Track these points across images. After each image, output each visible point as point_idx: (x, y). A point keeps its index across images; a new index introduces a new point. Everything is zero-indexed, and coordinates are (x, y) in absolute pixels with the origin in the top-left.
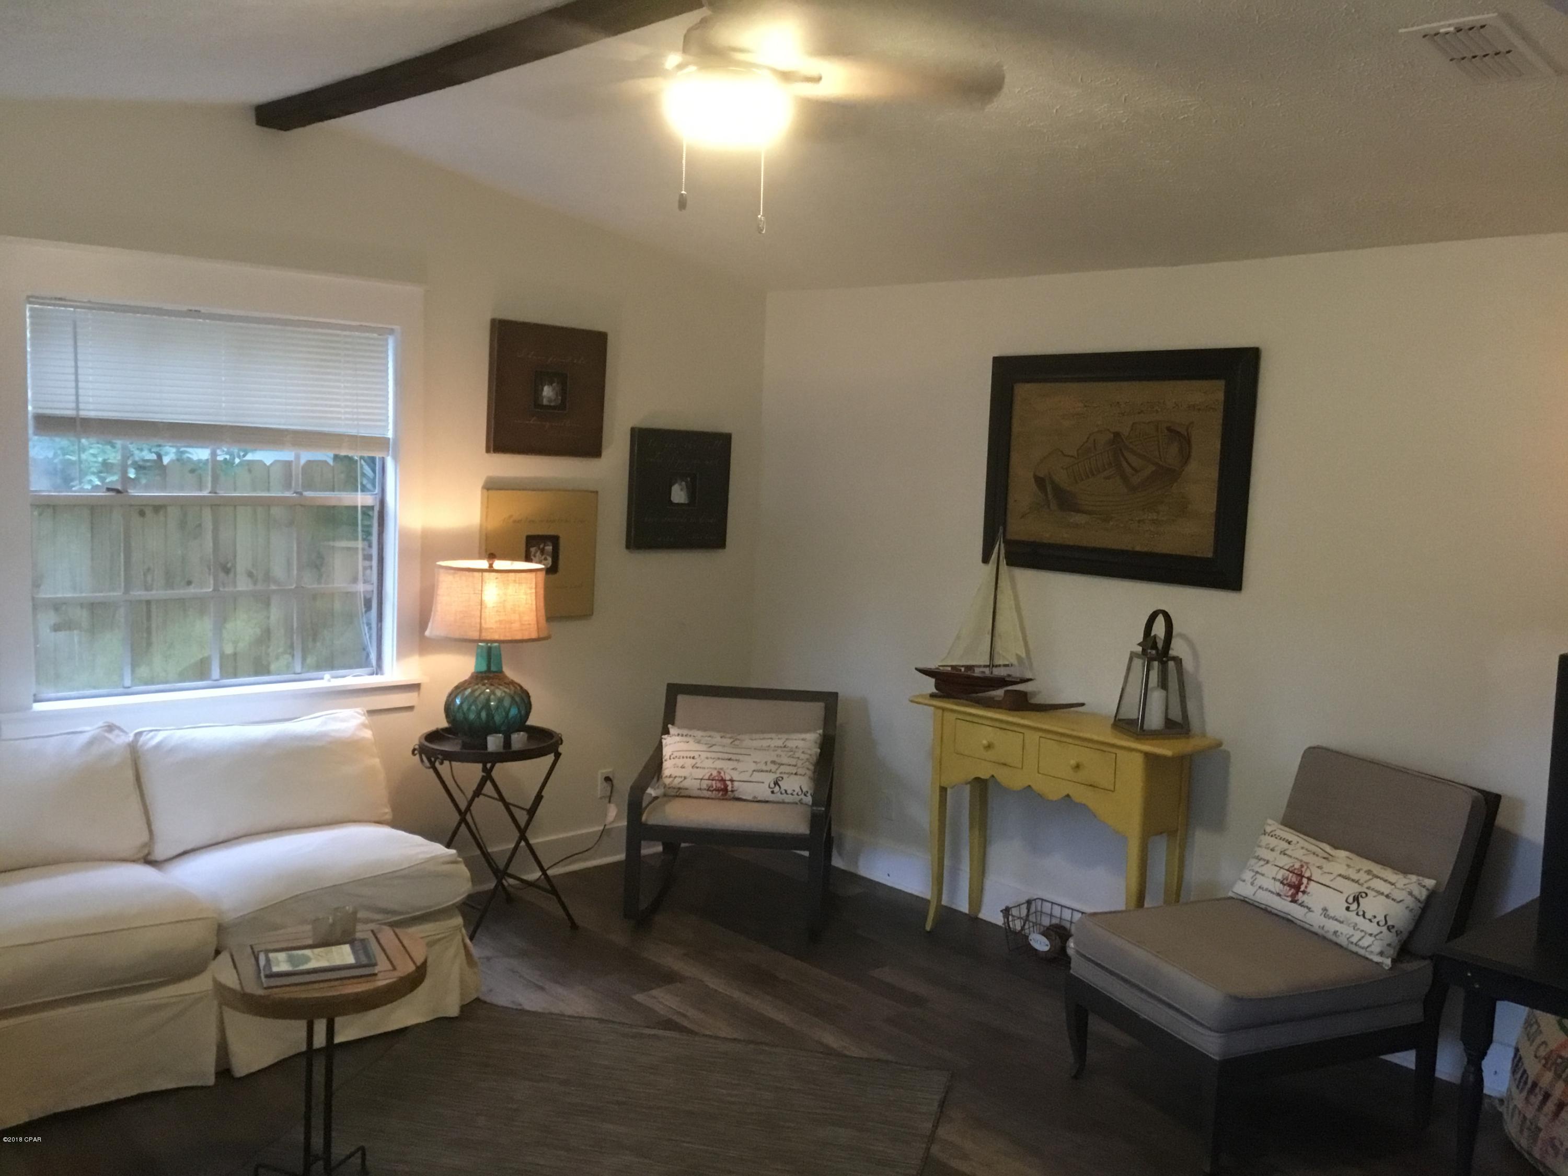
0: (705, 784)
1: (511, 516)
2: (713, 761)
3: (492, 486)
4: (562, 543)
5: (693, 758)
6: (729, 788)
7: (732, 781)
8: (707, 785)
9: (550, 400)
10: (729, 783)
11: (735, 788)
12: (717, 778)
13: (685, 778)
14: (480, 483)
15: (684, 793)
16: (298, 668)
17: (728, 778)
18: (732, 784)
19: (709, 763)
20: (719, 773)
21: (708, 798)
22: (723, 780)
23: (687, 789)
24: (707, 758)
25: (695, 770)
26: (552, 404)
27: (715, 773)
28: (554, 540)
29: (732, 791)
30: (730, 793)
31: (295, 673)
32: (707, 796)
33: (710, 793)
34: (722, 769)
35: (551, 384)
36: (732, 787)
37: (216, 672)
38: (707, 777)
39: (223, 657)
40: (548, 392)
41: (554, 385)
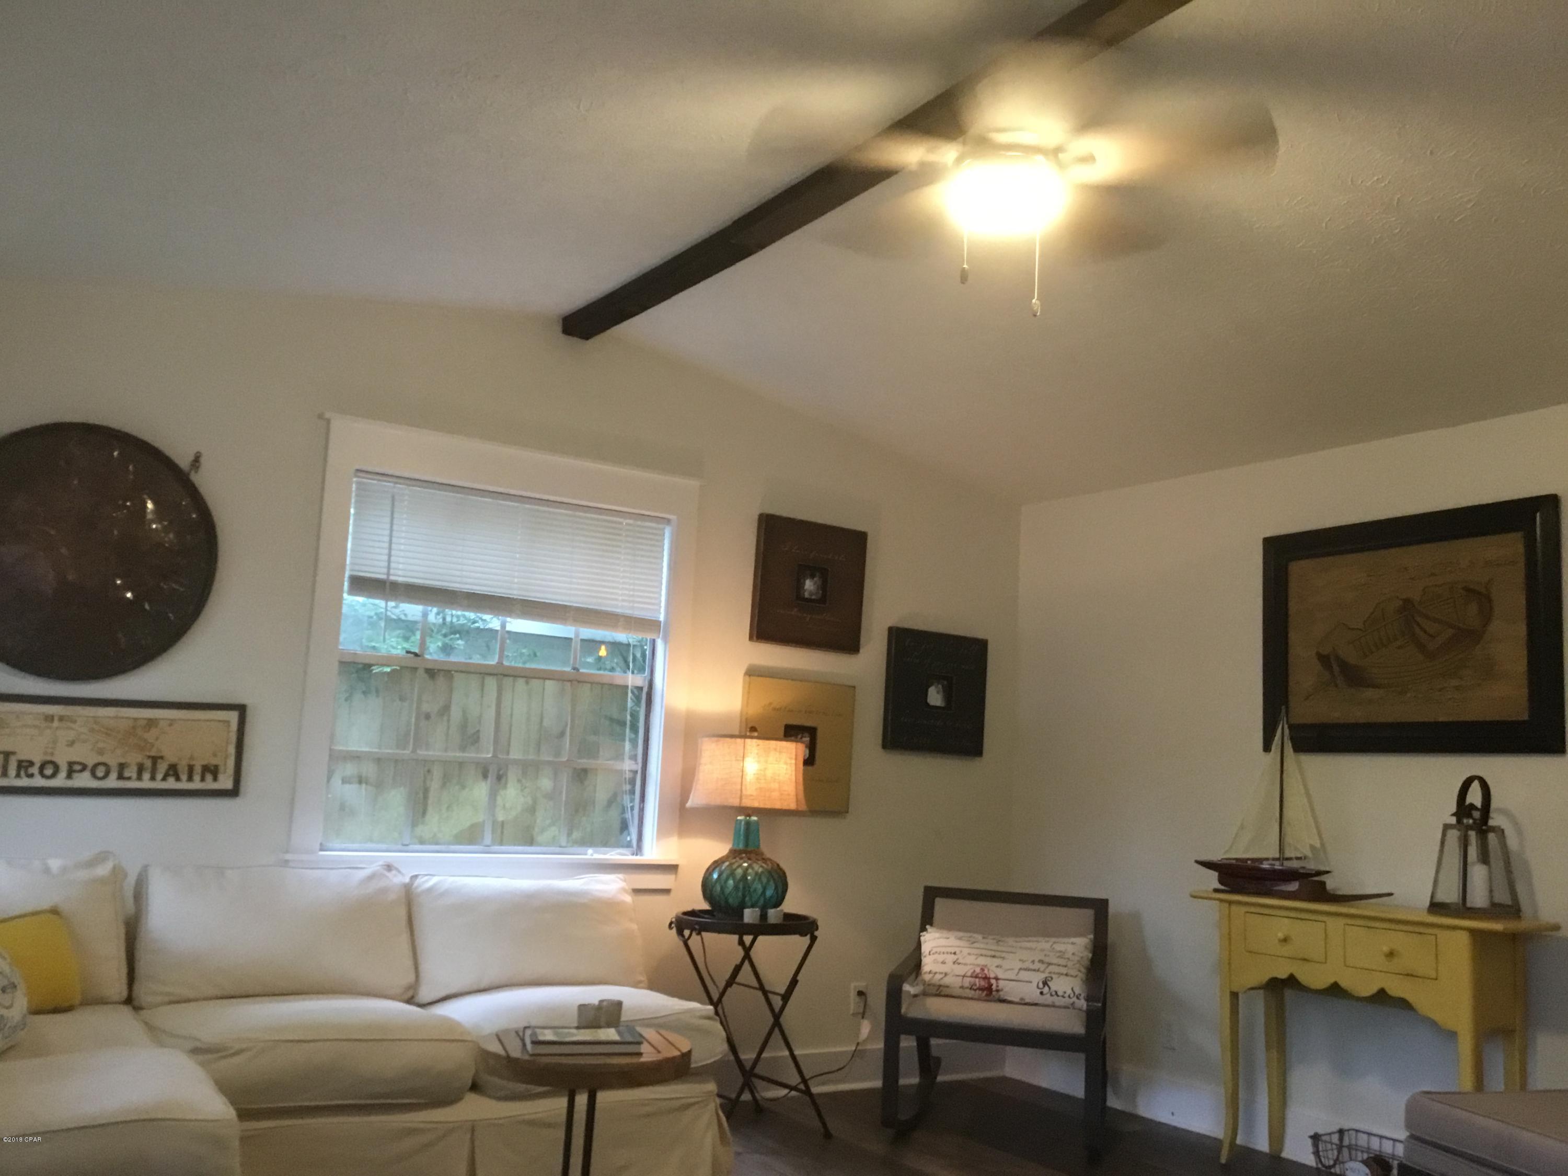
0: (967, 982)
1: (770, 704)
2: (975, 957)
3: (753, 673)
4: (820, 734)
5: (955, 953)
6: (994, 987)
7: (997, 979)
8: (970, 982)
9: (811, 594)
10: (993, 981)
11: (1000, 988)
12: (980, 975)
13: (946, 974)
14: (743, 672)
15: (944, 992)
16: (563, 840)
17: (992, 975)
18: (997, 983)
19: (971, 959)
20: (982, 970)
21: (972, 999)
22: (987, 978)
23: (947, 987)
24: (969, 954)
25: (956, 966)
26: (813, 597)
27: (978, 970)
28: (811, 732)
29: (998, 991)
30: (994, 993)
31: (561, 847)
32: (970, 996)
33: (973, 992)
34: (986, 966)
35: (812, 576)
36: (997, 986)
37: (488, 838)
38: (969, 974)
39: (494, 822)
40: (809, 585)
41: (815, 579)
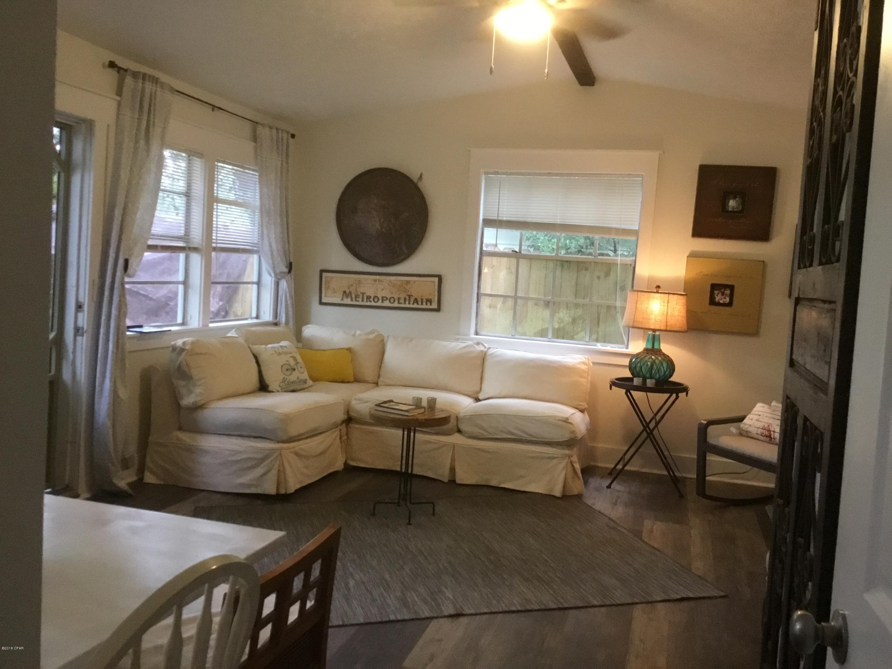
0: (760, 431)
1: (701, 272)
2: (769, 418)
4: (736, 289)
5: (760, 415)
6: (772, 436)
9: (733, 208)
12: (767, 429)
13: (750, 426)
14: (687, 255)
15: (750, 435)
16: (587, 339)
17: (772, 430)
18: (774, 434)
19: (766, 420)
20: (769, 426)
21: (763, 441)
22: (769, 431)
23: (750, 432)
24: (767, 417)
25: (757, 422)
26: (735, 210)
27: (766, 426)
28: (732, 288)
29: (774, 438)
31: (586, 342)
33: (762, 437)
34: (771, 424)
35: (735, 198)
37: (550, 335)
38: (761, 427)
40: (732, 203)
41: (737, 199)
